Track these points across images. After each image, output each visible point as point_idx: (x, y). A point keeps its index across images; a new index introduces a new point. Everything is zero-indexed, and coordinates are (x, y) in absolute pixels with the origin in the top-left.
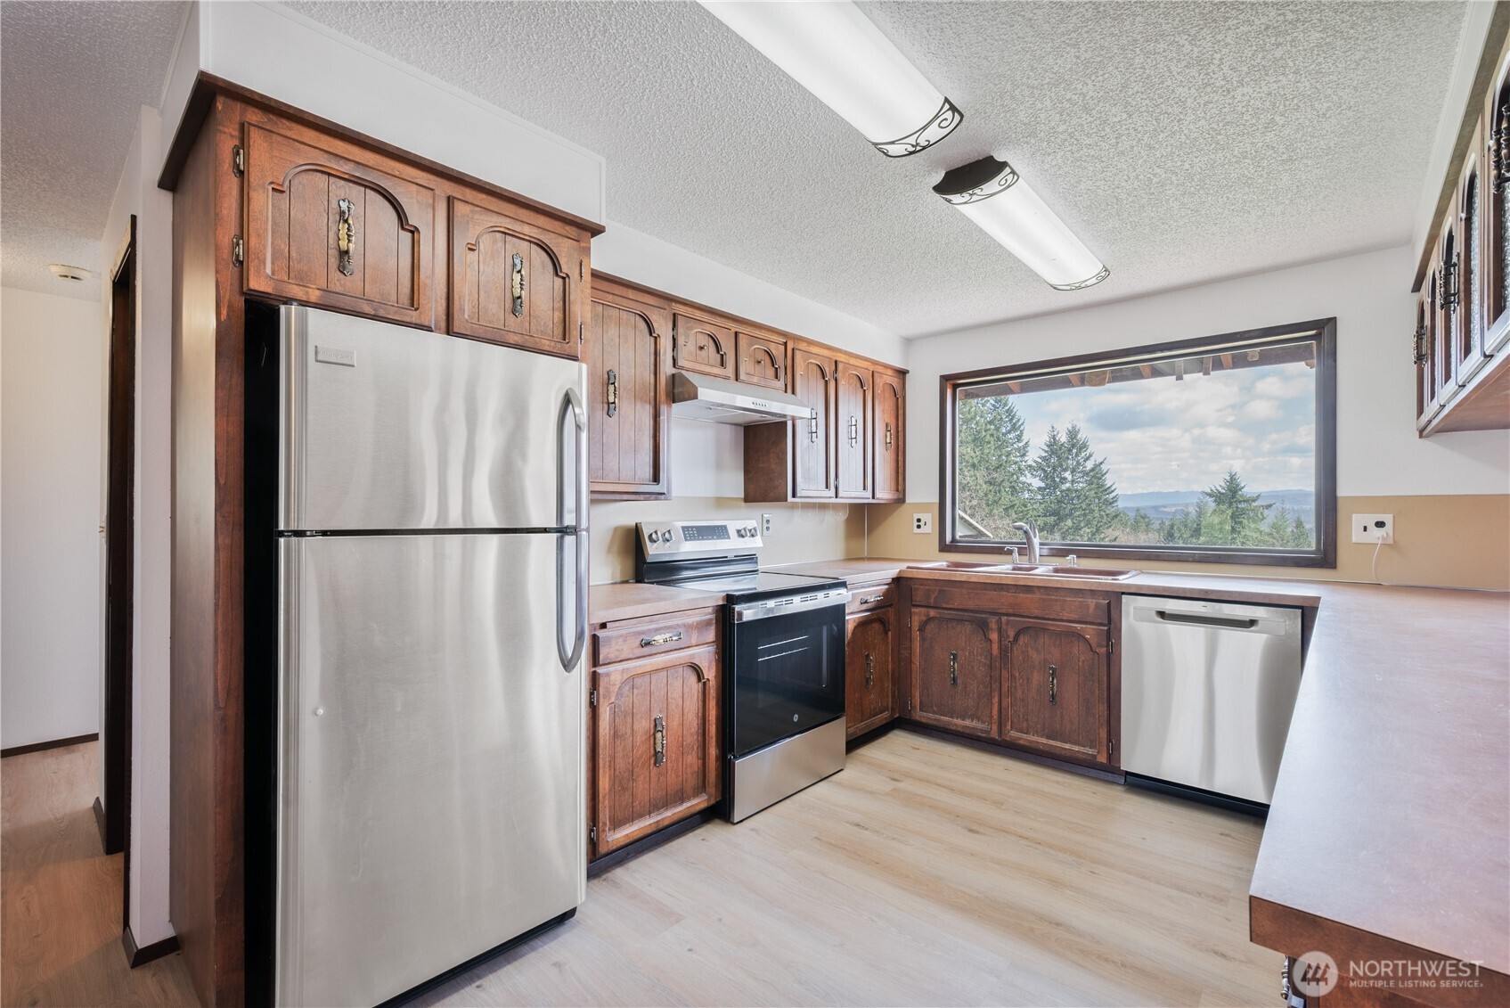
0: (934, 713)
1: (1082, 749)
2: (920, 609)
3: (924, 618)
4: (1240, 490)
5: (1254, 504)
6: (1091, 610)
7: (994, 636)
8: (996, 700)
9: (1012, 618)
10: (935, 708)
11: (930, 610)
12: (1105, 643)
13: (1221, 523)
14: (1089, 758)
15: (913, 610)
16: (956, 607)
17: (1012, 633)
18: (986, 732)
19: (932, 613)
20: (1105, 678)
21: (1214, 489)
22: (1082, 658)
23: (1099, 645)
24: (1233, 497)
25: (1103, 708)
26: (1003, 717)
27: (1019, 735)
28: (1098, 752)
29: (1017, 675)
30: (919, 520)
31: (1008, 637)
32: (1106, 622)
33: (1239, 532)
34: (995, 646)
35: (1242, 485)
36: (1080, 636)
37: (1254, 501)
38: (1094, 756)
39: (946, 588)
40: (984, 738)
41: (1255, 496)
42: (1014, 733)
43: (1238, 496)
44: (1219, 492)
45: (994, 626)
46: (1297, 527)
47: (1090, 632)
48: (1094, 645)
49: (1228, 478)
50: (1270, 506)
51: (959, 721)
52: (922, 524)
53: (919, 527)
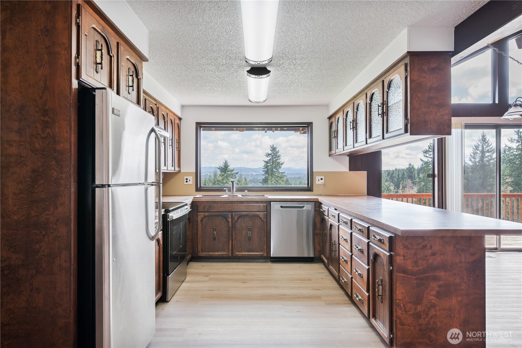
0: (207, 252)
1: (259, 253)
2: (201, 213)
3: (203, 216)
4: (228, 167)
5: (233, 172)
6: (262, 208)
7: (230, 220)
8: (230, 242)
9: (236, 213)
10: (207, 250)
11: (205, 213)
12: (266, 218)
13: (222, 180)
14: (261, 255)
15: (198, 214)
16: (216, 211)
17: (236, 219)
18: (227, 255)
19: (206, 214)
20: (266, 229)
21: (220, 166)
22: (259, 223)
23: (264, 219)
24: (226, 169)
25: (265, 238)
26: (233, 248)
27: (238, 253)
28: (264, 253)
29: (238, 232)
30: (187, 179)
31: (235, 219)
32: (266, 211)
33: (228, 183)
34: (230, 223)
35: (229, 165)
36: (258, 216)
37: (233, 171)
38: (263, 254)
39: (212, 205)
40: (227, 257)
41: (233, 169)
42: (237, 253)
43: (228, 169)
44: (222, 167)
45: (230, 216)
46: (245, 181)
47: (261, 214)
48: (263, 219)
49: (225, 162)
50: (238, 173)
51: (217, 253)
52: (188, 180)
53: (187, 182)
